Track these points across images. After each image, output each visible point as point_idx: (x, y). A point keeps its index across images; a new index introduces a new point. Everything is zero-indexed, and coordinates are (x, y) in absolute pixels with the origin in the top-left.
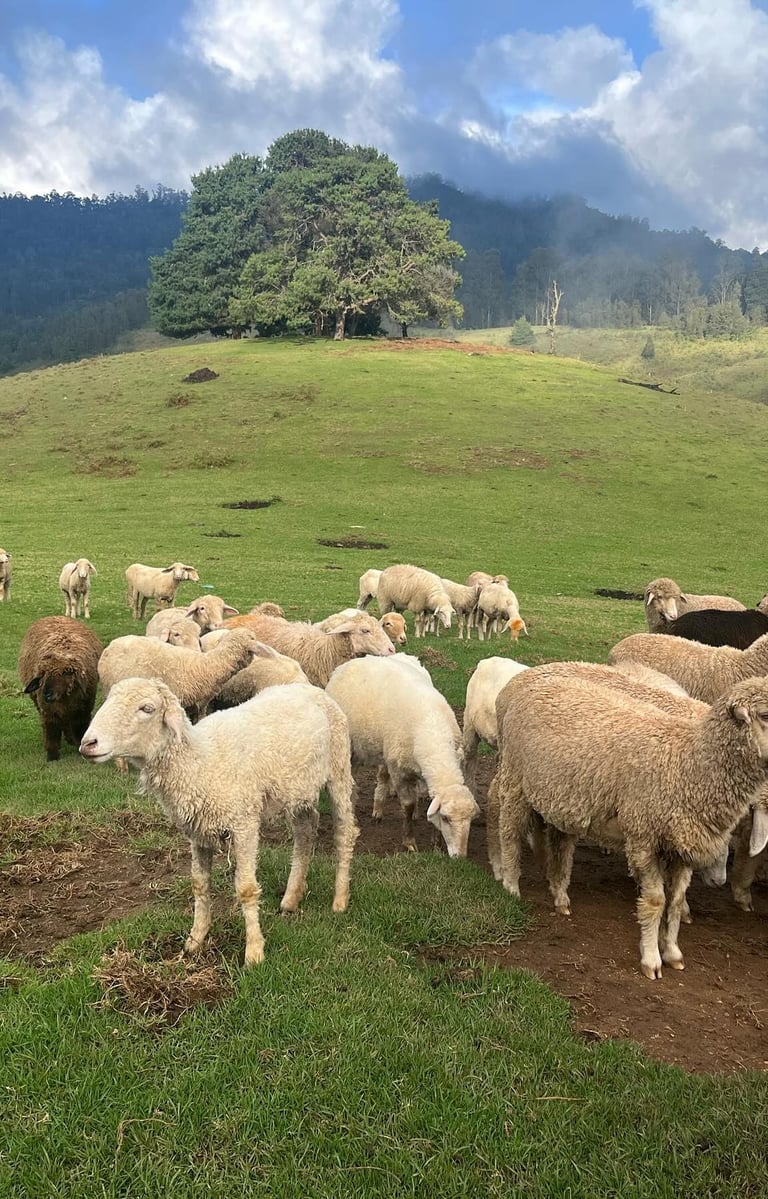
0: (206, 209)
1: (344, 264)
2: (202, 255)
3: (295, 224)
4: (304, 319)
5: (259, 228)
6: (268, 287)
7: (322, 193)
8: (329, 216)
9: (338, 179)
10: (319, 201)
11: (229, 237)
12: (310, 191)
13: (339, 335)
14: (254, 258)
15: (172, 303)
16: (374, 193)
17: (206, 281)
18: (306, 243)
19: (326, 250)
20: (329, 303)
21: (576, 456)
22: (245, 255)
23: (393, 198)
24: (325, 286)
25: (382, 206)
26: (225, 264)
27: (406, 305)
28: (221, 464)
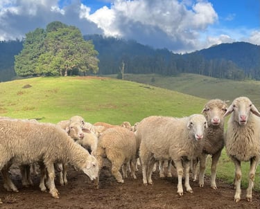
0: (29, 42)
1: (66, 56)
2: (29, 55)
3: (53, 46)
4: (56, 71)
5: (44, 47)
6: (46, 63)
7: (59, 38)
8: (62, 44)
9: (64, 34)
10: (59, 40)
11: (36, 50)
12: (56, 37)
13: (66, 75)
14: (42, 55)
15: (21, 68)
16: (74, 38)
17: (30, 62)
18: (56, 51)
19: (61, 53)
20: (62, 67)
21: (126, 105)
22: (40, 54)
23: (79, 39)
24: (61, 62)
25: (76, 41)
26: (35, 57)
27: (83, 67)
28: (30, 109)
